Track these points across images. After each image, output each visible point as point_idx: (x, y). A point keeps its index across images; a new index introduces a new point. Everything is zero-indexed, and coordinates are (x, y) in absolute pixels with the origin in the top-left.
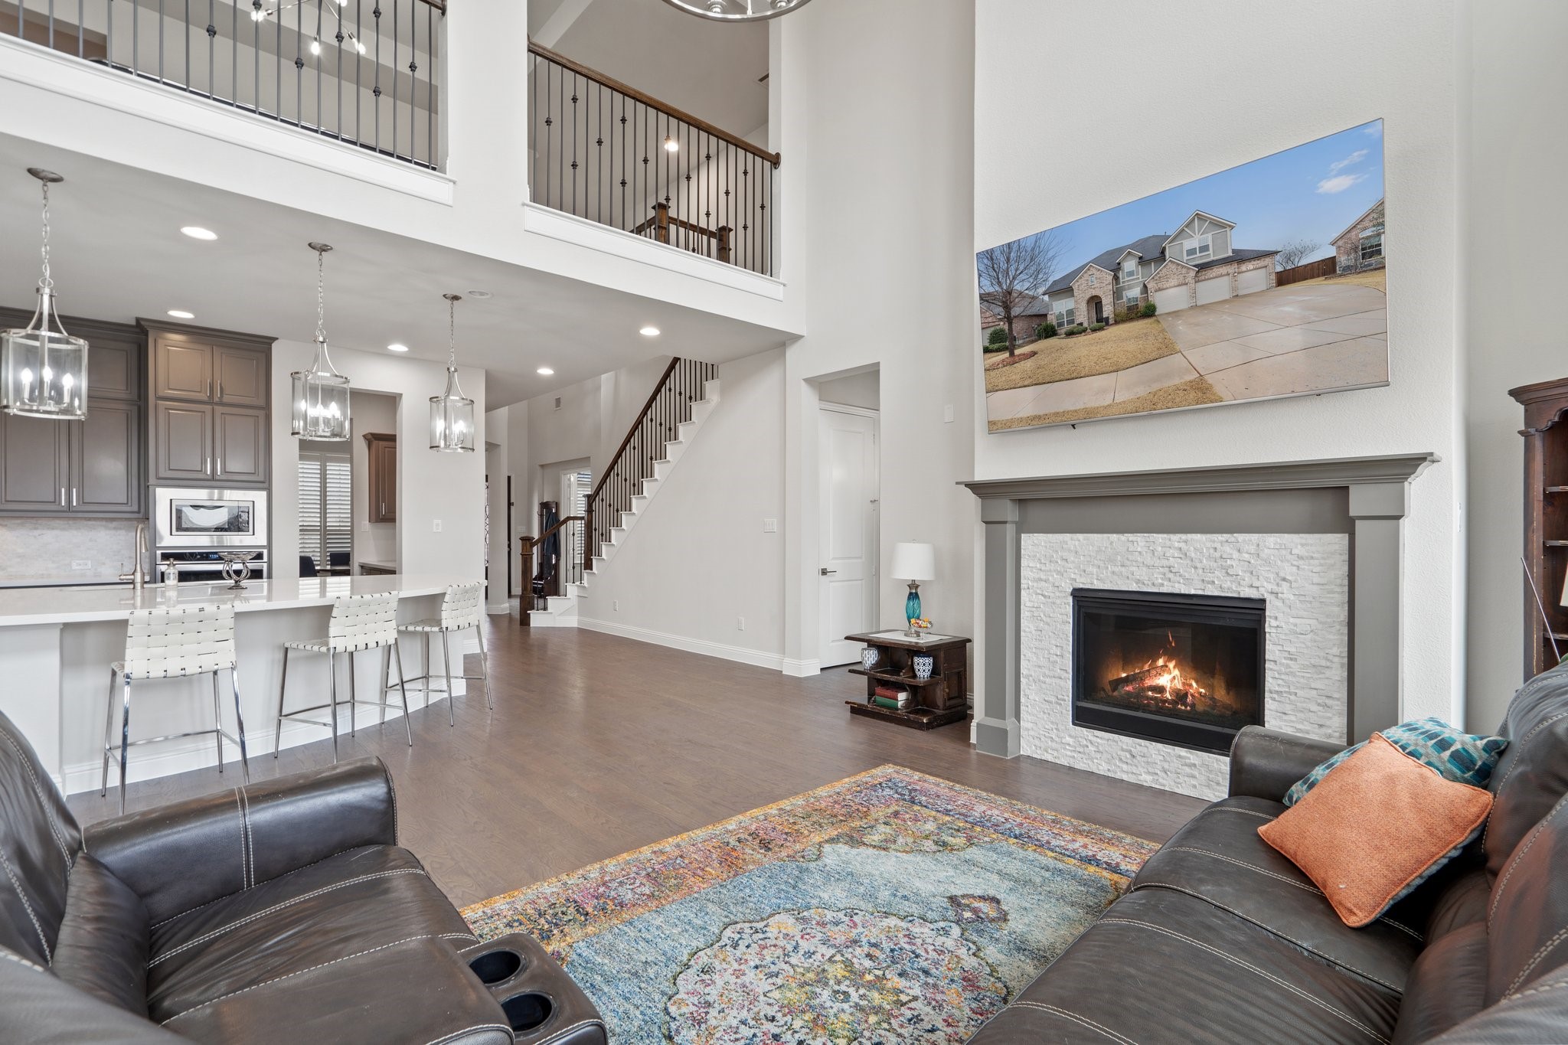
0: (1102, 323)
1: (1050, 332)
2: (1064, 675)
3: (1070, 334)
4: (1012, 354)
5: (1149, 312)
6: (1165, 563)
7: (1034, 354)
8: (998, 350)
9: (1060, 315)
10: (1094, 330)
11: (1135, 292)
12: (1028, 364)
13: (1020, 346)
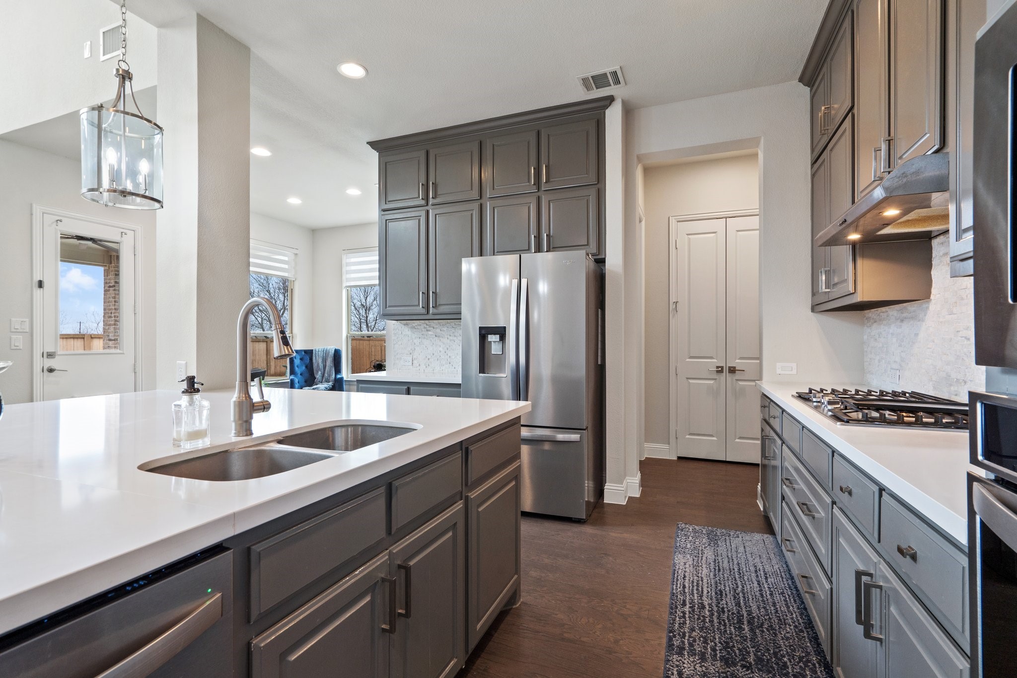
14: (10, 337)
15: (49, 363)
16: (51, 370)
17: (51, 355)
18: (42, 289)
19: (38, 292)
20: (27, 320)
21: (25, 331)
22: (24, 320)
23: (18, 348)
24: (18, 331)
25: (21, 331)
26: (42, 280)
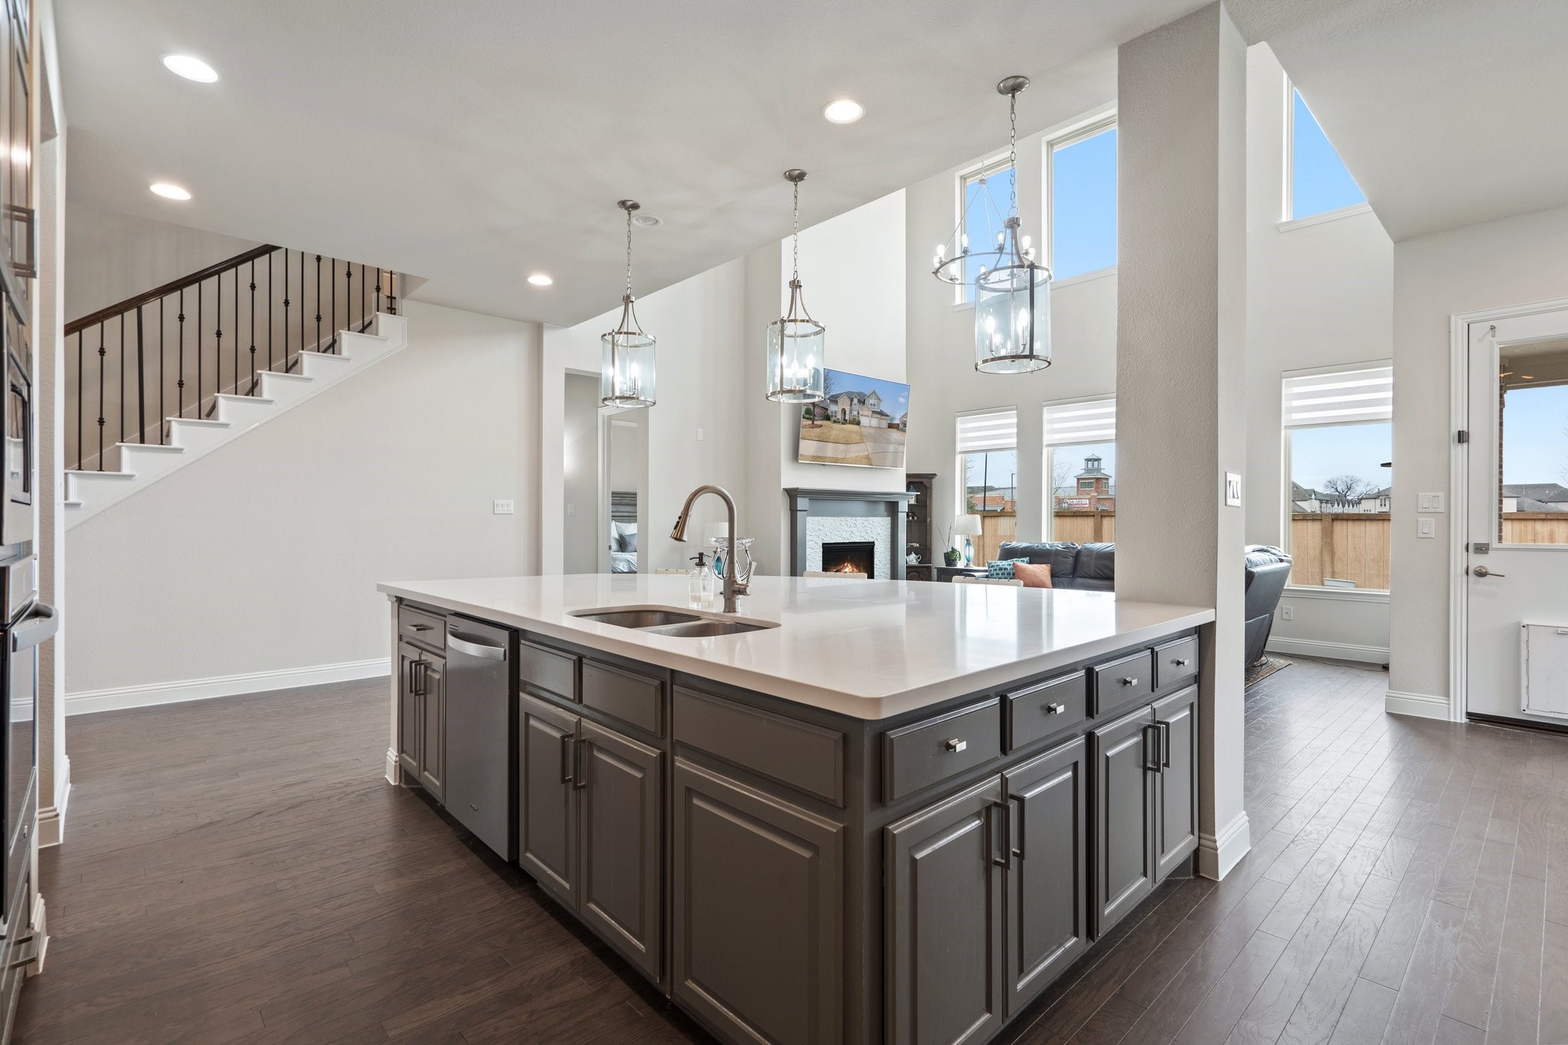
0: (845, 422)
1: (827, 418)
2: (811, 563)
3: (835, 422)
4: (813, 423)
5: (858, 423)
6: (850, 529)
7: (821, 426)
8: (807, 419)
9: (832, 412)
10: (843, 424)
11: (855, 413)
12: (818, 430)
13: (817, 420)
14: (1417, 520)
15: (1477, 561)
16: (1481, 574)
17: (1482, 549)
18: (1465, 445)
19: (1459, 451)
20: (1441, 494)
21: (1438, 510)
22: (1437, 494)
23: (1428, 536)
24: (1428, 510)
25: (1433, 510)
26: (1465, 429)
